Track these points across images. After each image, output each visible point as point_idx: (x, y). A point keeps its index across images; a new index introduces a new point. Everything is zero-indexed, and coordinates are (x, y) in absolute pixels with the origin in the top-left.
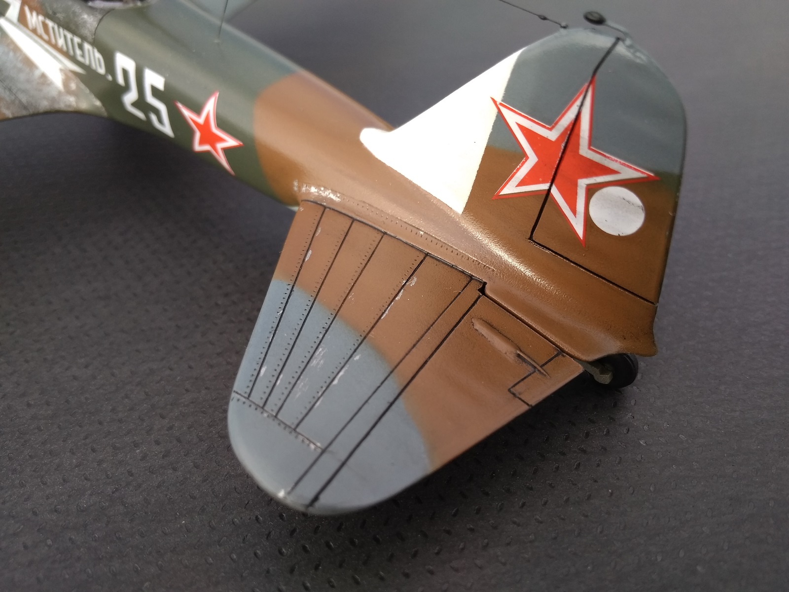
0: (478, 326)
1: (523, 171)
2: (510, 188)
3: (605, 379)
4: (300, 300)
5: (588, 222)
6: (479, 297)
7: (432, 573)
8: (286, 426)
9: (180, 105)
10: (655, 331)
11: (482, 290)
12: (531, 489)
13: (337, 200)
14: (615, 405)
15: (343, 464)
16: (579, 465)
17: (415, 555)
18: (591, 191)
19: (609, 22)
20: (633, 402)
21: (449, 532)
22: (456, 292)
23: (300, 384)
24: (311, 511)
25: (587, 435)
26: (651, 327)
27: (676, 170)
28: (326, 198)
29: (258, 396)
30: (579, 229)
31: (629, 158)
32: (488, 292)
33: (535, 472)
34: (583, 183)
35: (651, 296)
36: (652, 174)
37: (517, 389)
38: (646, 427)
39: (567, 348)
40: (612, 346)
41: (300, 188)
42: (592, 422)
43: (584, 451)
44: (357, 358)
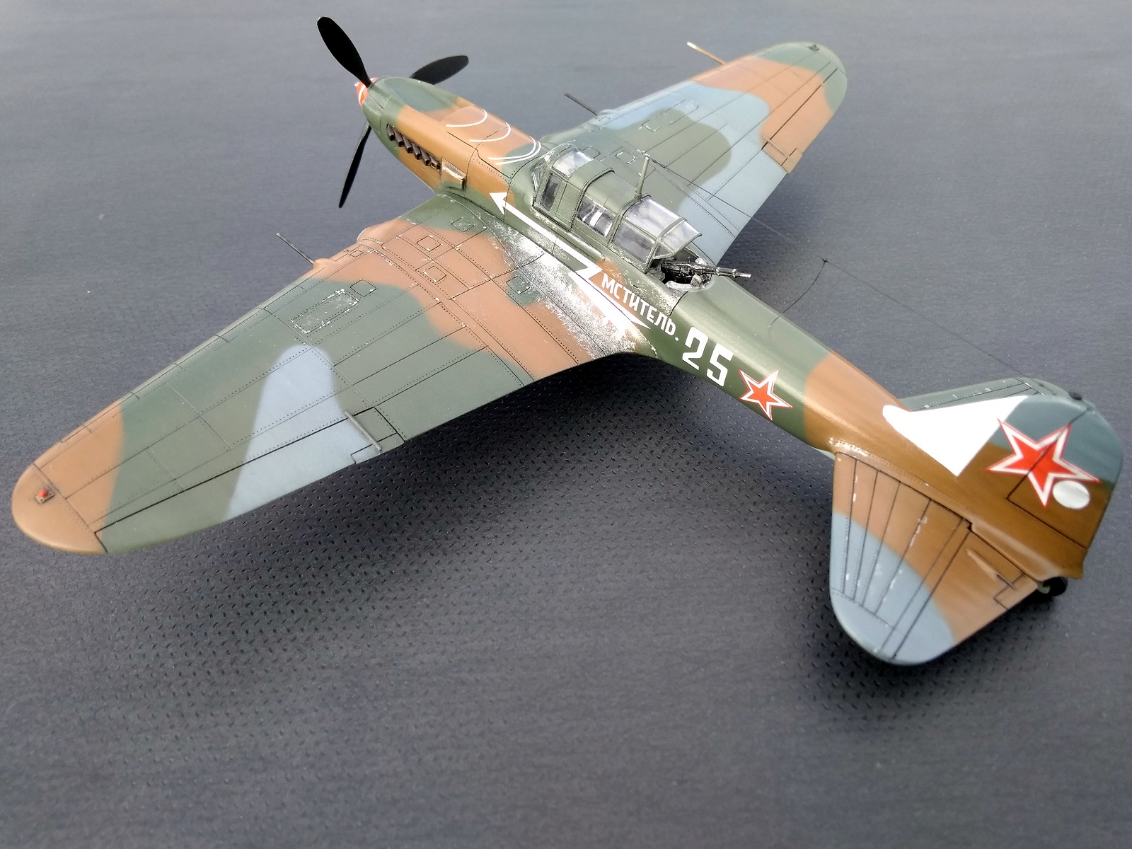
0: (970, 554)
1: (1011, 460)
2: (999, 468)
3: (1046, 590)
4: (857, 531)
5: (1051, 498)
6: (968, 533)
7: (942, 704)
8: (870, 612)
9: (742, 373)
10: (1084, 563)
11: (970, 528)
12: (997, 660)
13: (865, 455)
14: (1049, 608)
15: (906, 637)
16: (1027, 647)
17: (931, 693)
18: (1056, 481)
19: (1084, 400)
20: (1060, 607)
21: (949, 682)
22: (953, 529)
23: (872, 587)
24: (894, 662)
25: (1031, 627)
26: (1082, 563)
27: (1112, 480)
28: (856, 454)
29: (849, 592)
30: (1044, 499)
31: (1084, 467)
32: (974, 529)
33: (999, 650)
34: (1051, 476)
35: (1086, 544)
36: (1097, 480)
37: (1000, 598)
38: (1069, 625)
39: (1027, 571)
40: (1053, 572)
41: (835, 442)
42: (1034, 619)
43: (1029, 638)
44: (900, 572)
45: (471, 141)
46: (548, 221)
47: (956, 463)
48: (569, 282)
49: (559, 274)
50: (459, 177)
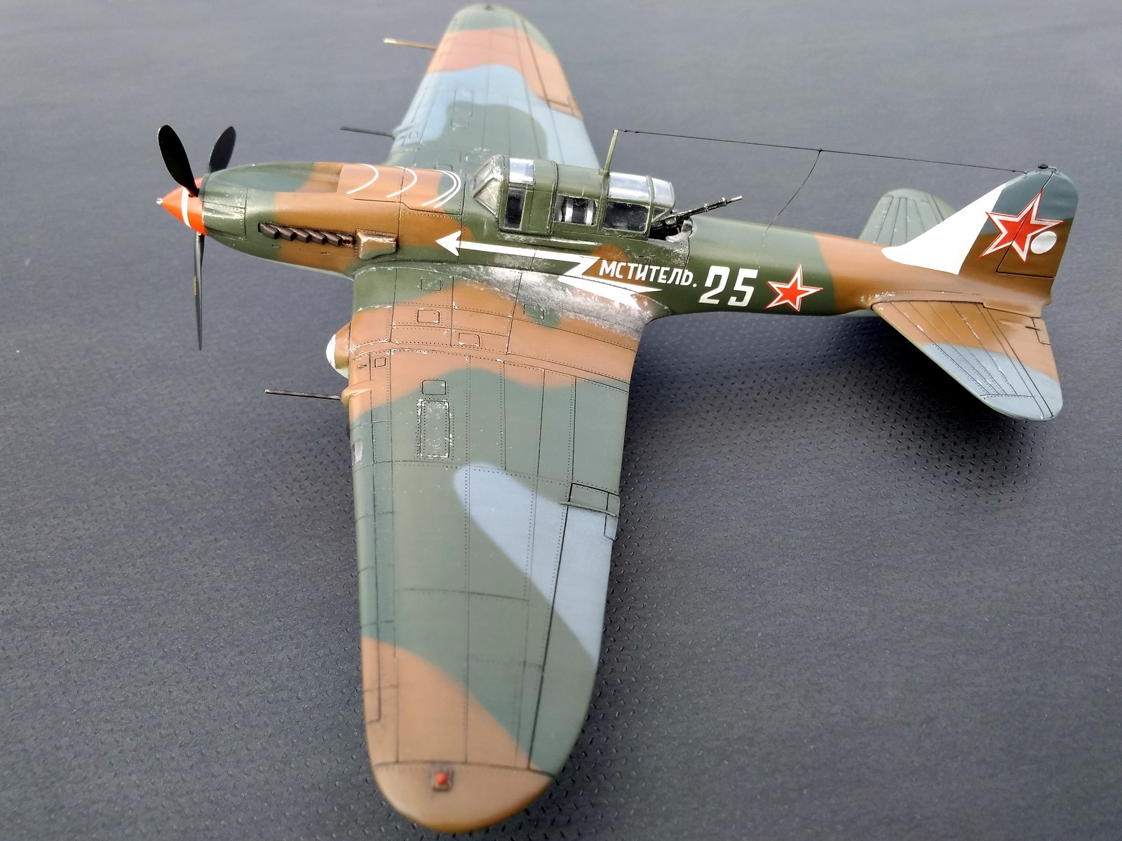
0: (1003, 323)
1: (1000, 238)
2: (989, 251)
5: (1029, 253)
6: (987, 311)
9: (770, 283)
18: (1032, 238)
27: (1071, 217)
28: (887, 298)
29: (991, 392)
30: (1024, 256)
31: (1052, 217)
32: (986, 306)
34: (1029, 236)
36: (1061, 222)
37: (1041, 340)
45: (388, 196)
46: (522, 238)
47: (954, 266)
48: (564, 286)
49: (549, 285)
50: (389, 241)
